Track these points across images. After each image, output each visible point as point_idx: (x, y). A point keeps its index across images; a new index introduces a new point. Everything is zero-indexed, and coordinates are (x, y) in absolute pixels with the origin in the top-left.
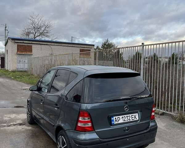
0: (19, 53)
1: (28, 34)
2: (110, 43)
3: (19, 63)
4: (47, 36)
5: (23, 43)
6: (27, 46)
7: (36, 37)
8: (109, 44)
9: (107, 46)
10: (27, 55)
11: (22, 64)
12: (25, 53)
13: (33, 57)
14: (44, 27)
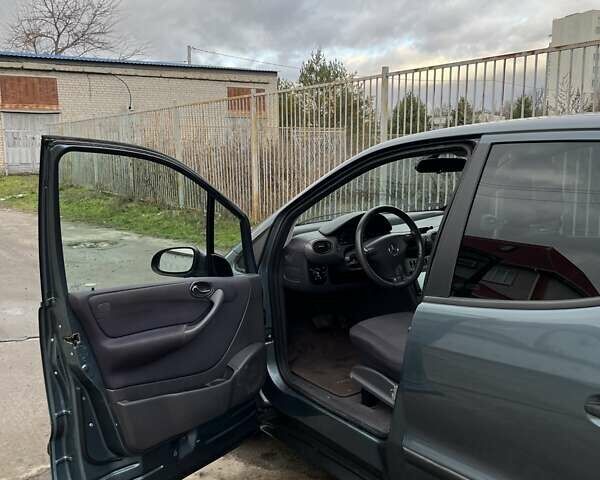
0: (11, 108)
1: (32, 37)
2: (328, 64)
3: (14, 145)
4: (104, 46)
5: (22, 69)
6: (36, 81)
7: (63, 50)
8: (323, 68)
9: (319, 75)
10: (40, 116)
11: (23, 150)
12: (31, 108)
13: (61, 119)
14: (91, 11)
